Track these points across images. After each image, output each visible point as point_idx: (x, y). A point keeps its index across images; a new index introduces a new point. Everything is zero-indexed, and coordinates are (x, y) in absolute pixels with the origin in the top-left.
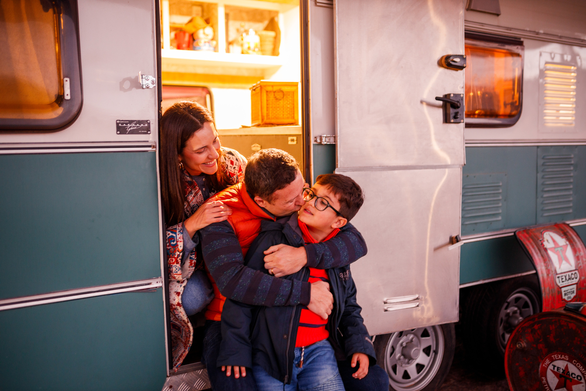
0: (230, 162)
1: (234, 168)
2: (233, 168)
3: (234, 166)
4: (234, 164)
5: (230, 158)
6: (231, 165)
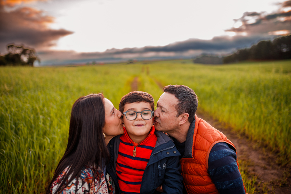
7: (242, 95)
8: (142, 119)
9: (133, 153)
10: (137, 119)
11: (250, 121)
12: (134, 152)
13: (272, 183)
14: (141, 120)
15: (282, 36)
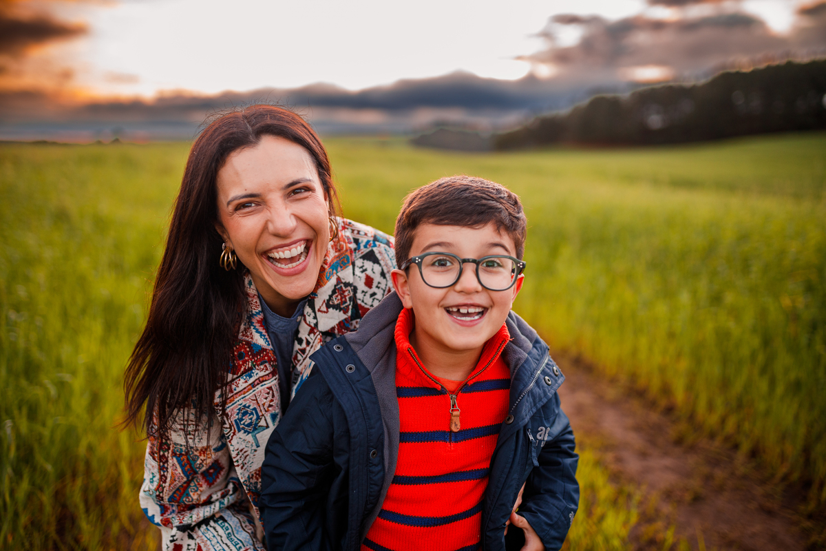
0: (363, 280)
1: (373, 294)
2: (368, 295)
3: (374, 289)
4: (375, 284)
5: (366, 270)
6: (366, 289)
7: (567, 252)
8: (480, 288)
9: (450, 419)
10: (458, 287)
11: (597, 324)
12: (455, 413)
13: (668, 495)
14: (477, 292)
15: (650, 87)
